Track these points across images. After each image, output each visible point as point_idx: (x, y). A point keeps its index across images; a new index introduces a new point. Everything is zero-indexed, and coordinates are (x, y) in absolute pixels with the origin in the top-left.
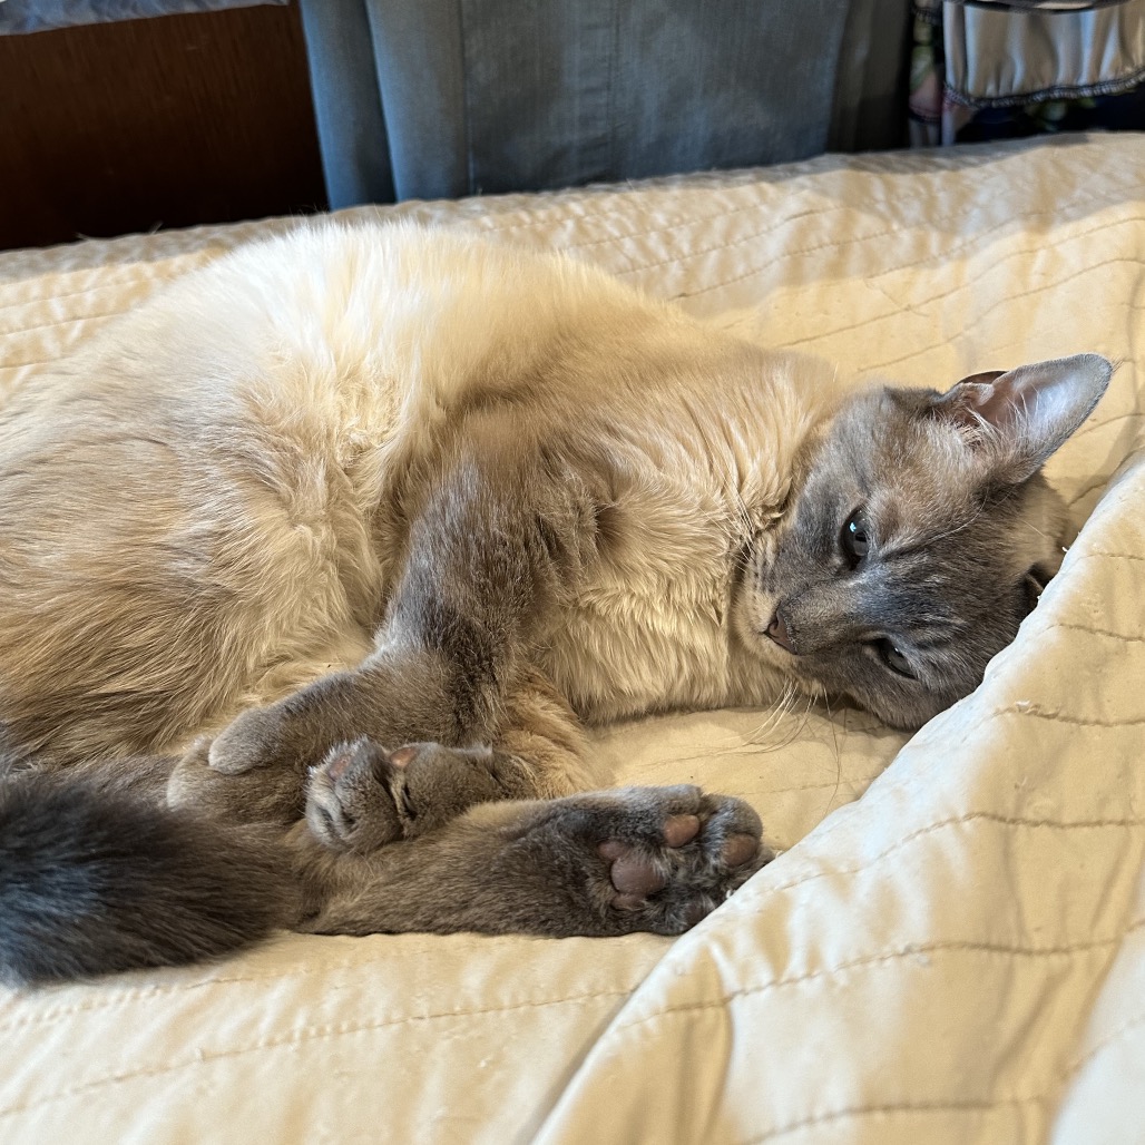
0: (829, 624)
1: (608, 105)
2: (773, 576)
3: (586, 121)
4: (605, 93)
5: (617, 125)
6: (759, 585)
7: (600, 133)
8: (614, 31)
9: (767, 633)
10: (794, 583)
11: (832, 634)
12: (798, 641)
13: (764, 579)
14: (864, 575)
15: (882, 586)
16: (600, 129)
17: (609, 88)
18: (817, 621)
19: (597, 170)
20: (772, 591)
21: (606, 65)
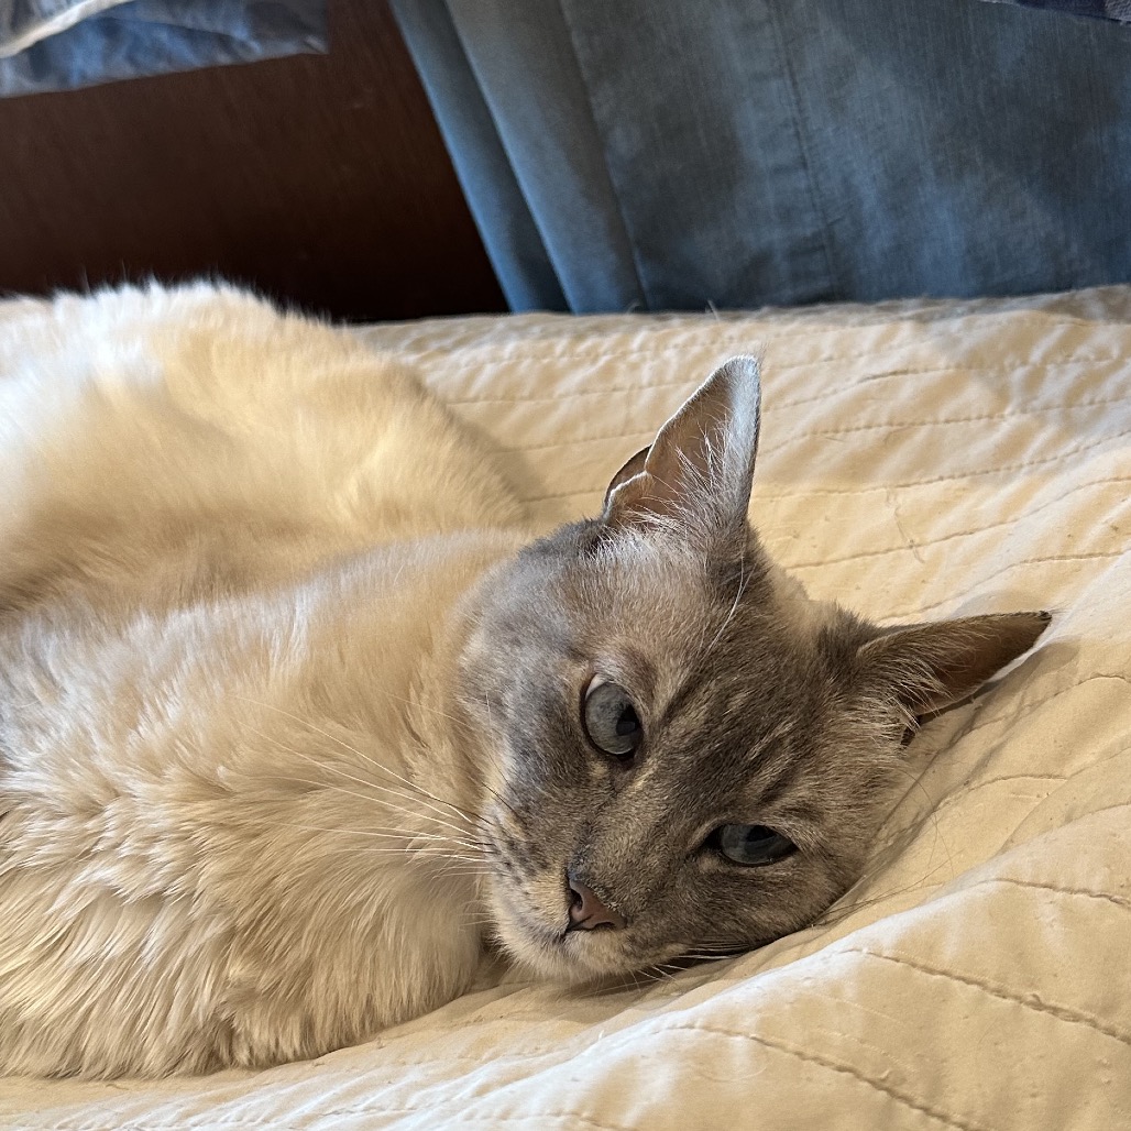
0: (645, 850)
1: (809, 190)
2: (533, 849)
3: (787, 214)
4: (801, 173)
5: (830, 221)
6: (521, 873)
7: (809, 232)
8: (789, 82)
9: (573, 926)
10: (568, 834)
11: (654, 861)
12: (619, 900)
13: (523, 861)
14: (650, 761)
15: (681, 758)
16: (808, 227)
17: (805, 165)
18: (629, 856)
19: (822, 285)
20: (544, 866)
21: (791, 131)
